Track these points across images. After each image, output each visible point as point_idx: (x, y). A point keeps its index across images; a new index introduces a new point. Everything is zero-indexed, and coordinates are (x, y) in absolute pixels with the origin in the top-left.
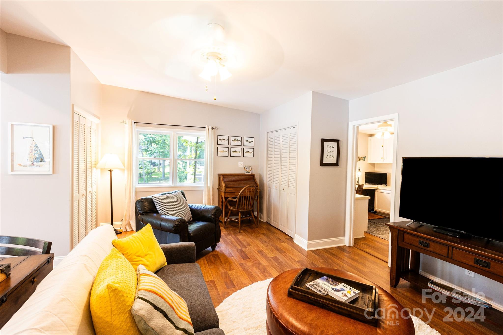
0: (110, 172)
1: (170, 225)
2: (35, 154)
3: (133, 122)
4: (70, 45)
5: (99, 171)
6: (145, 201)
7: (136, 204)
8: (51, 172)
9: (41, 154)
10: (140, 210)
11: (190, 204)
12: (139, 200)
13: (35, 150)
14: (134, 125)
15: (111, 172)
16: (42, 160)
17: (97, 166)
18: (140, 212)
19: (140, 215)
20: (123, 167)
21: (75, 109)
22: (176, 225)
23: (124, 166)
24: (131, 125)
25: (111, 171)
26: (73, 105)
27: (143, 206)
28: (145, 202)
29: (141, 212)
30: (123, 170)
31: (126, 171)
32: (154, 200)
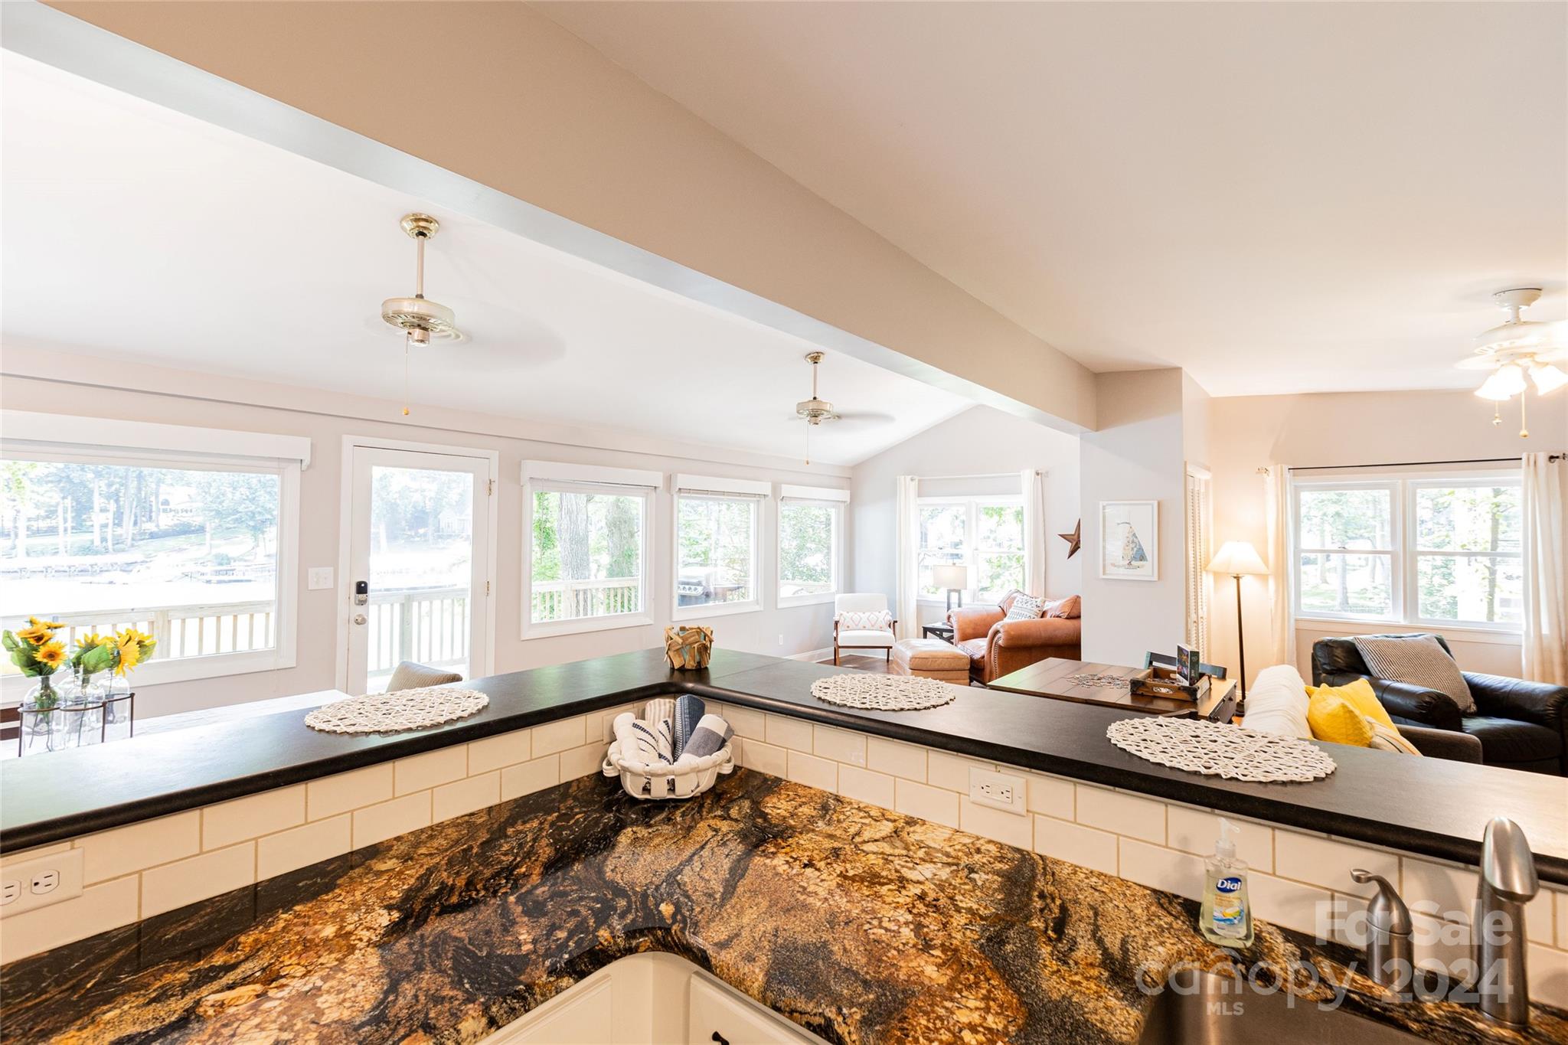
0: (1235, 580)
1: (1410, 703)
2: (1133, 549)
3: (1285, 468)
4: (1179, 366)
5: (1211, 578)
6: (1335, 645)
7: (1314, 649)
8: (1155, 578)
9: (1141, 549)
10: (1325, 664)
11: (1470, 674)
12: (1322, 642)
13: (1133, 542)
14: (1288, 475)
15: (1238, 580)
16: (1142, 558)
17: (1210, 567)
18: (1325, 666)
19: (1324, 675)
20: (1264, 570)
21: (1188, 469)
22: (1426, 702)
23: (1267, 566)
24: (1282, 475)
25: (1238, 578)
26: (1186, 463)
27: (1331, 656)
28: (1337, 648)
29: (1328, 668)
30: (1263, 577)
31: (1271, 582)
32: (1359, 647)
